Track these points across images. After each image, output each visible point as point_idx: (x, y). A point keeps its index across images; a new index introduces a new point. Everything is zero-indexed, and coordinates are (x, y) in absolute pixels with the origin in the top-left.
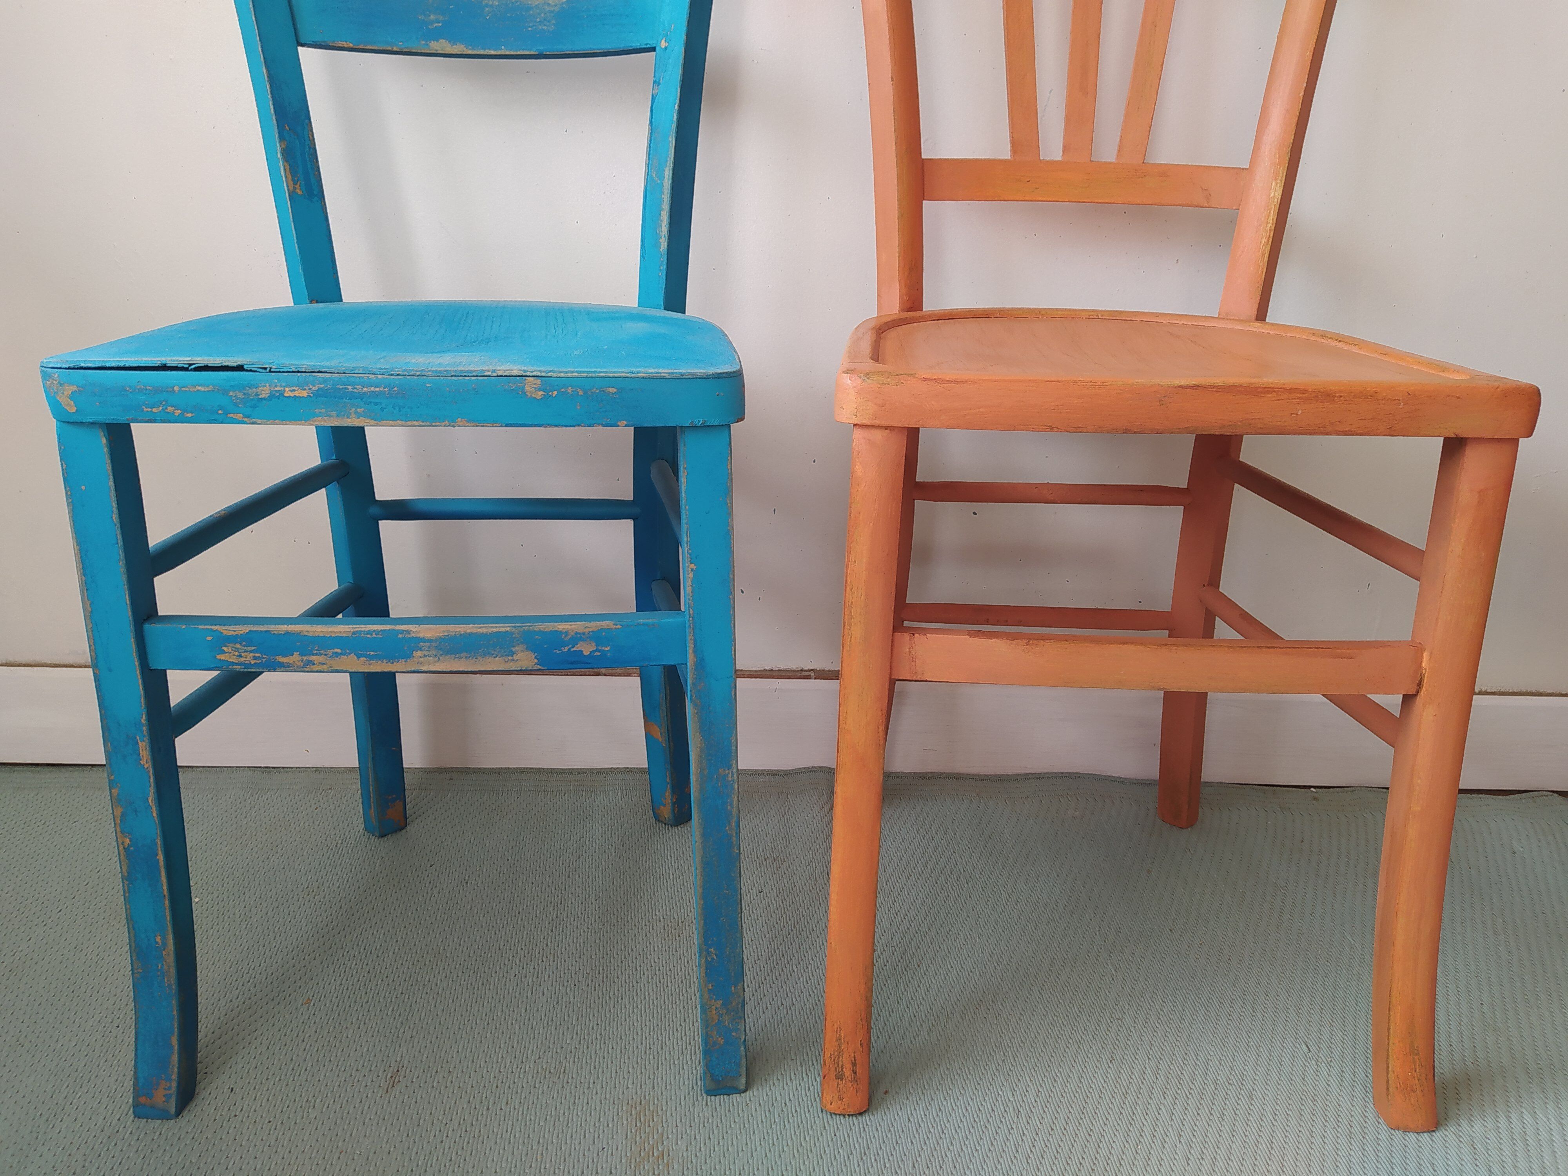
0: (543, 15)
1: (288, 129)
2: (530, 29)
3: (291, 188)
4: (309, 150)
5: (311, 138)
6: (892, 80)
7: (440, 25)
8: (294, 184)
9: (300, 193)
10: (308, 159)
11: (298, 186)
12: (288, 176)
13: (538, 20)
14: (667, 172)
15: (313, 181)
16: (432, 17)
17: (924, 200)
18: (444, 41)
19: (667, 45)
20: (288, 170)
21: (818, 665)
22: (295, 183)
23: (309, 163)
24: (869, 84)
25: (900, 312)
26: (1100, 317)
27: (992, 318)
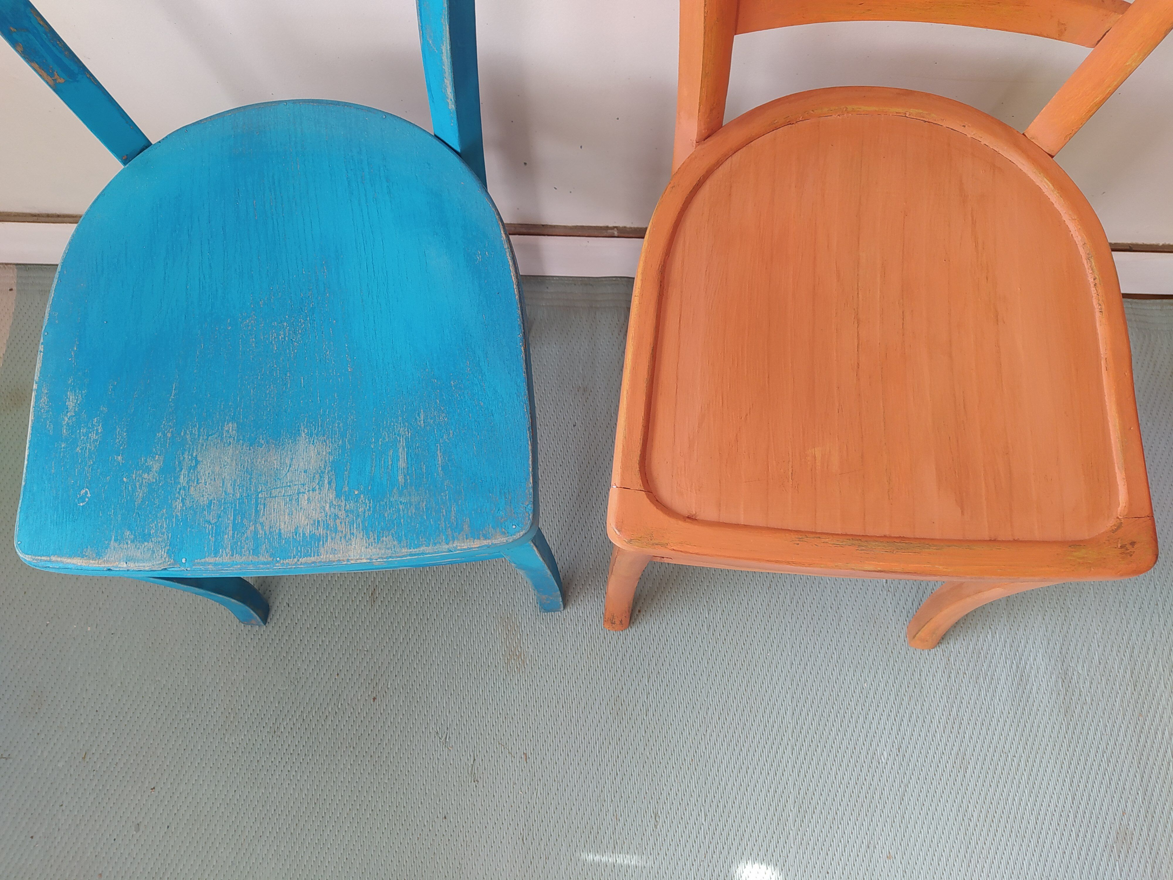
1: (15, 30)
3: (52, 83)
4: (47, 36)
5: (42, 23)
8: (51, 77)
9: (62, 81)
10: (51, 46)
11: (56, 76)
12: (40, 73)
15: (67, 61)
17: (735, 34)
20: (38, 69)
21: (621, 223)
22: (51, 75)
23: (54, 49)
25: (697, 142)
26: (907, 116)
27: (793, 124)
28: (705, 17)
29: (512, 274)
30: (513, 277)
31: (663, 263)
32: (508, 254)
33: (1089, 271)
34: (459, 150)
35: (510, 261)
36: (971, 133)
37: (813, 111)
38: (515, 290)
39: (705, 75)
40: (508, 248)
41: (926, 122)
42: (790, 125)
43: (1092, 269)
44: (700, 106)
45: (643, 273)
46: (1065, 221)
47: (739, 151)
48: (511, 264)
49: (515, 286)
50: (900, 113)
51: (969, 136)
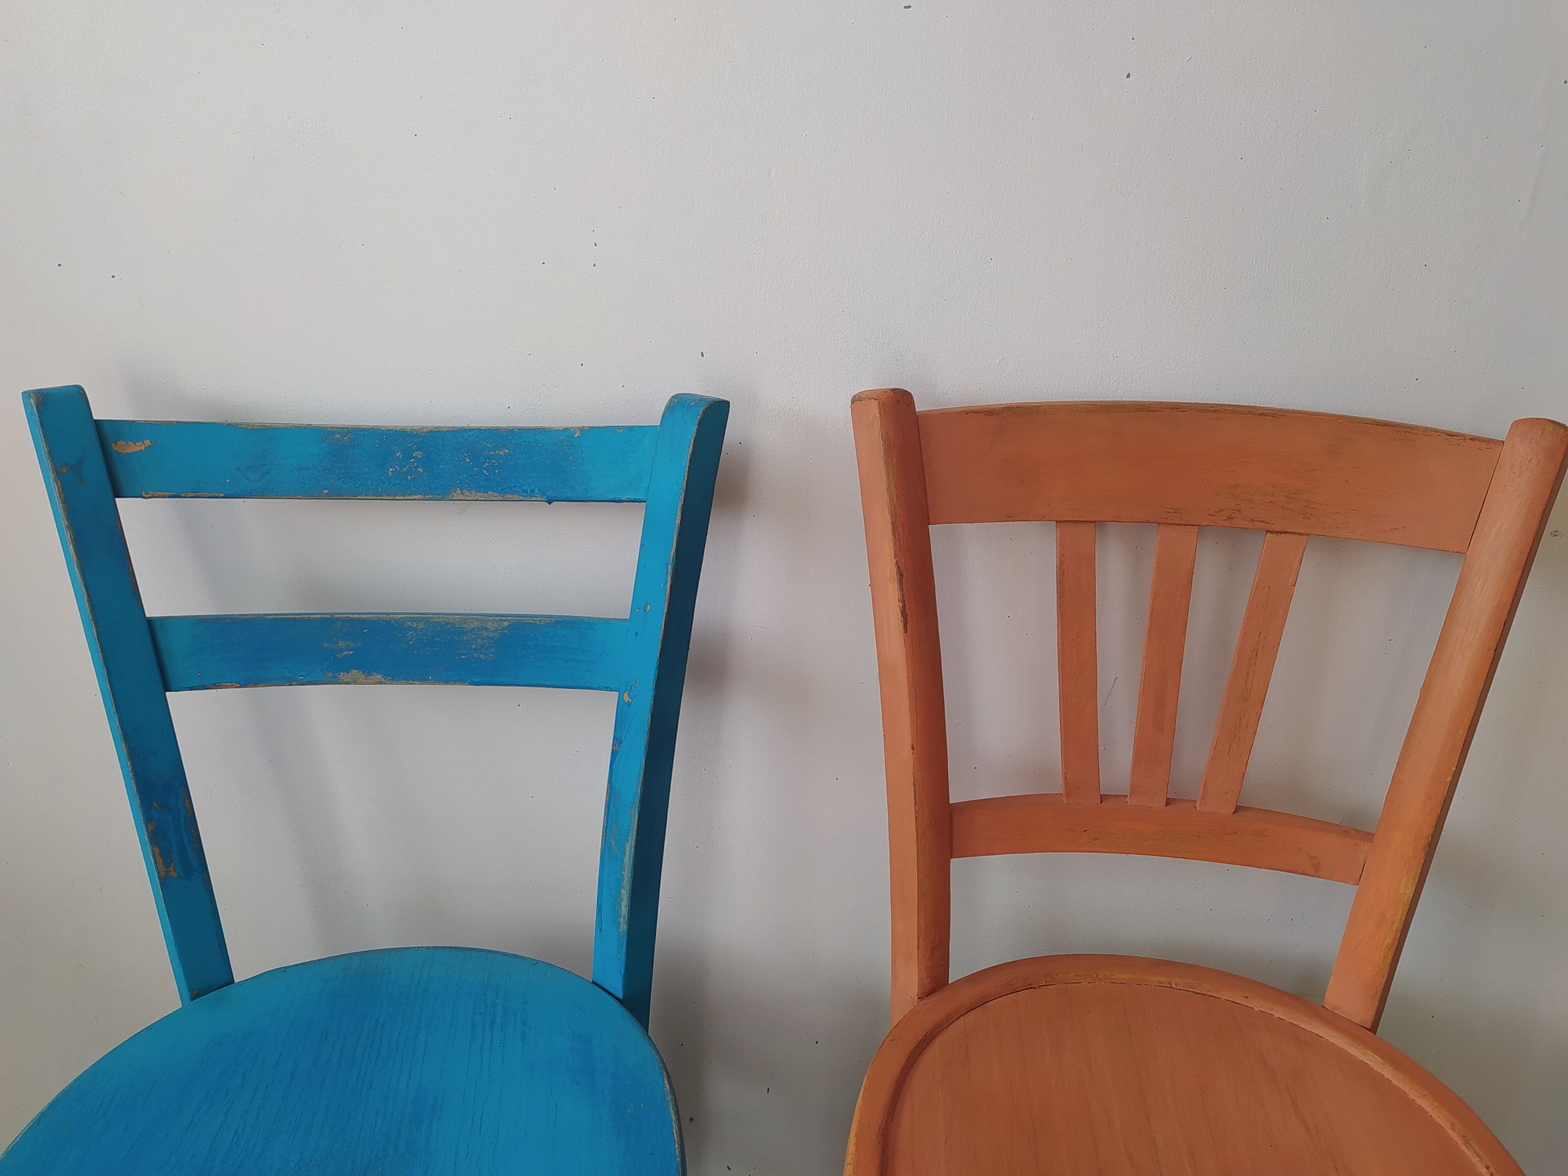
0: (479, 641)
1: (157, 806)
2: (463, 657)
5: (188, 806)
6: (913, 748)
7: (351, 652)
11: (171, 868)
12: (157, 860)
13: (474, 646)
14: (628, 849)
16: (341, 644)
17: (952, 858)
18: (356, 671)
19: (630, 701)
20: (157, 855)
24: (884, 736)
25: (919, 998)
26: (1173, 986)
27: (1035, 988)
28: (916, 817)
29: (674, 1131)
30: (675, 1135)
31: (884, 1125)
32: (671, 1107)
33: (1475, 1160)
34: (620, 996)
35: (673, 1115)
36: (1257, 1005)
37: (1057, 975)
38: (677, 1150)
39: (921, 895)
40: (672, 1100)
41: (1198, 994)
42: (1031, 990)
43: (1479, 1156)
44: (919, 939)
45: (856, 1136)
46: (1414, 1100)
47: (973, 1011)
48: (674, 1119)
49: (677, 1146)
50: (1163, 983)
51: (1256, 1009)
